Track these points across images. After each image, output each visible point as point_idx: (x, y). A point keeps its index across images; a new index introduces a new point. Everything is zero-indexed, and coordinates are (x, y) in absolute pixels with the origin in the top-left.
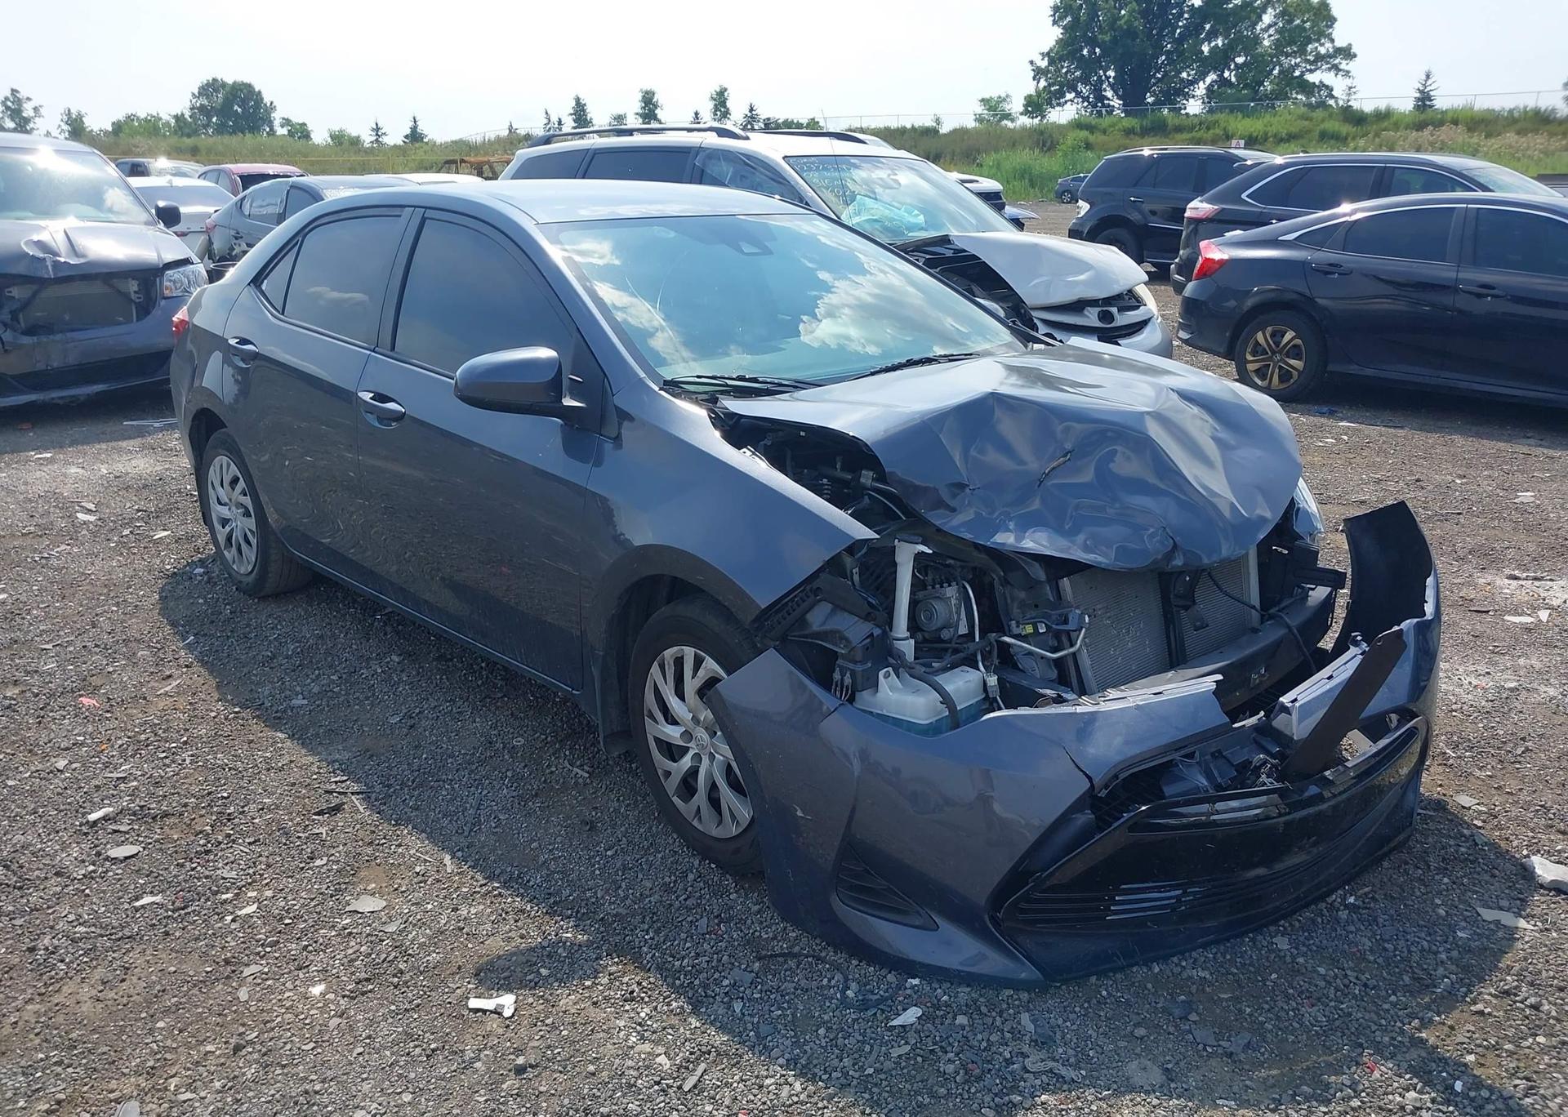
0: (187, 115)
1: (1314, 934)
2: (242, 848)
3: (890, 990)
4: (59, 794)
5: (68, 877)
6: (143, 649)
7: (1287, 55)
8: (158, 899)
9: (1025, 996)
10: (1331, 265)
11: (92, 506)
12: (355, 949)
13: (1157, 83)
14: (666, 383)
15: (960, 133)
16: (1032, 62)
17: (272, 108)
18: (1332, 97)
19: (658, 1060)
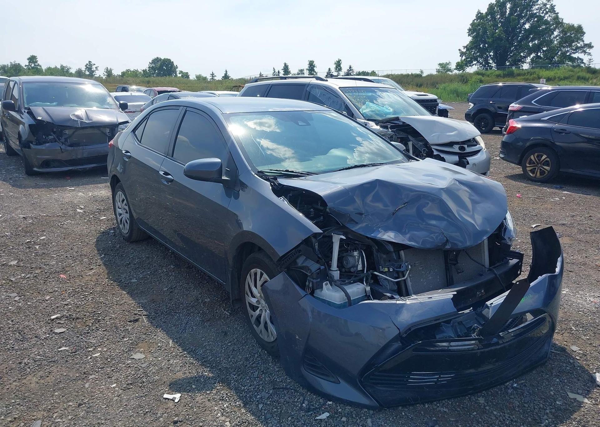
0: (148, 69)
1: (496, 398)
2: (100, 332)
3: (320, 405)
4: (44, 308)
5: (39, 338)
6: (86, 259)
7: (564, 47)
8: (67, 348)
9: (371, 412)
10: (561, 130)
11: (83, 207)
12: (130, 372)
13: (510, 57)
14: (259, 172)
15: (430, 76)
16: (460, 50)
17: (177, 67)
18: (583, 63)
19: (226, 423)
